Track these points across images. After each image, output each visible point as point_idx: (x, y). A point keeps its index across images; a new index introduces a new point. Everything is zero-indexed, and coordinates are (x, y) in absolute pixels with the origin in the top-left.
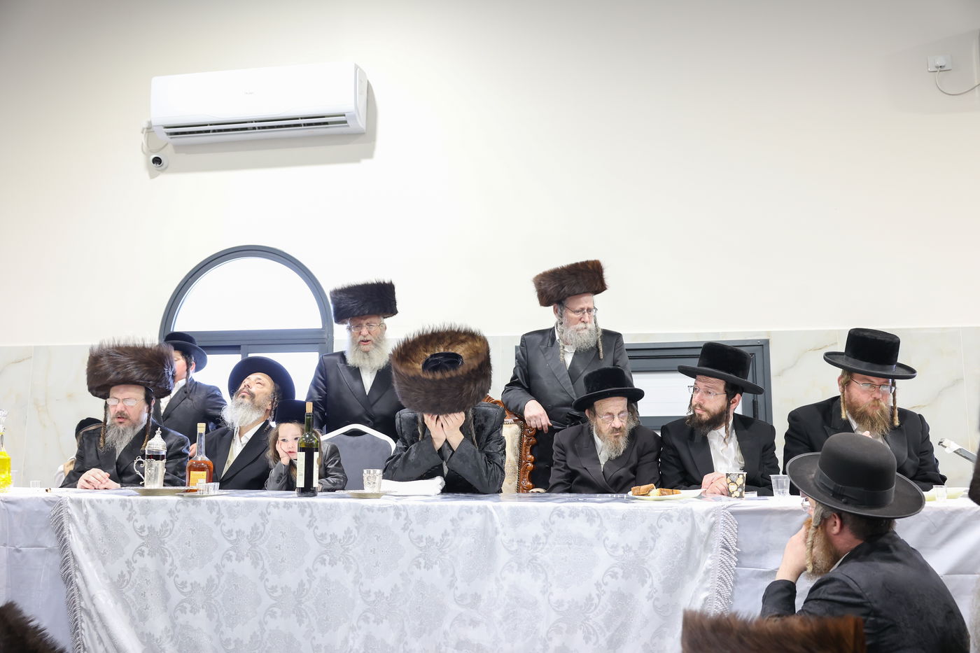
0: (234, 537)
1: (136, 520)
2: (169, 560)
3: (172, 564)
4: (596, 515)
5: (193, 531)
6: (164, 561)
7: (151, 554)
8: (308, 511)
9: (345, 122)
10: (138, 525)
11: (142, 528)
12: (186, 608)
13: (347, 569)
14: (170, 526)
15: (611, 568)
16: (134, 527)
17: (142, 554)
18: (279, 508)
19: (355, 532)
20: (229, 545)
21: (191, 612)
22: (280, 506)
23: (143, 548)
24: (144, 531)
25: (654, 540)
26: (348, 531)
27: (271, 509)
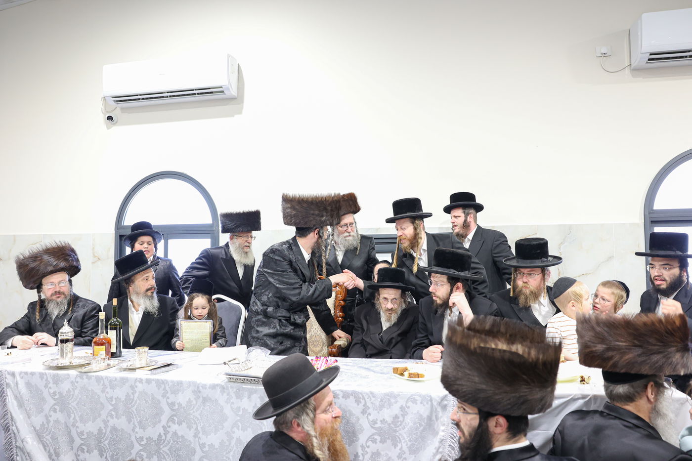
0: (114, 402)
1: (50, 388)
2: (73, 416)
3: (74, 418)
4: (362, 397)
5: (87, 396)
6: (69, 416)
7: (62, 411)
8: (163, 386)
9: (223, 92)
10: (52, 391)
11: (55, 393)
12: (84, 449)
13: (189, 427)
14: (72, 393)
15: (372, 436)
16: (49, 393)
17: (55, 411)
18: (142, 383)
19: (194, 402)
20: (111, 408)
21: (87, 452)
22: (144, 382)
23: (56, 407)
24: (56, 395)
25: (403, 416)
26: (190, 401)
27: (138, 384)
